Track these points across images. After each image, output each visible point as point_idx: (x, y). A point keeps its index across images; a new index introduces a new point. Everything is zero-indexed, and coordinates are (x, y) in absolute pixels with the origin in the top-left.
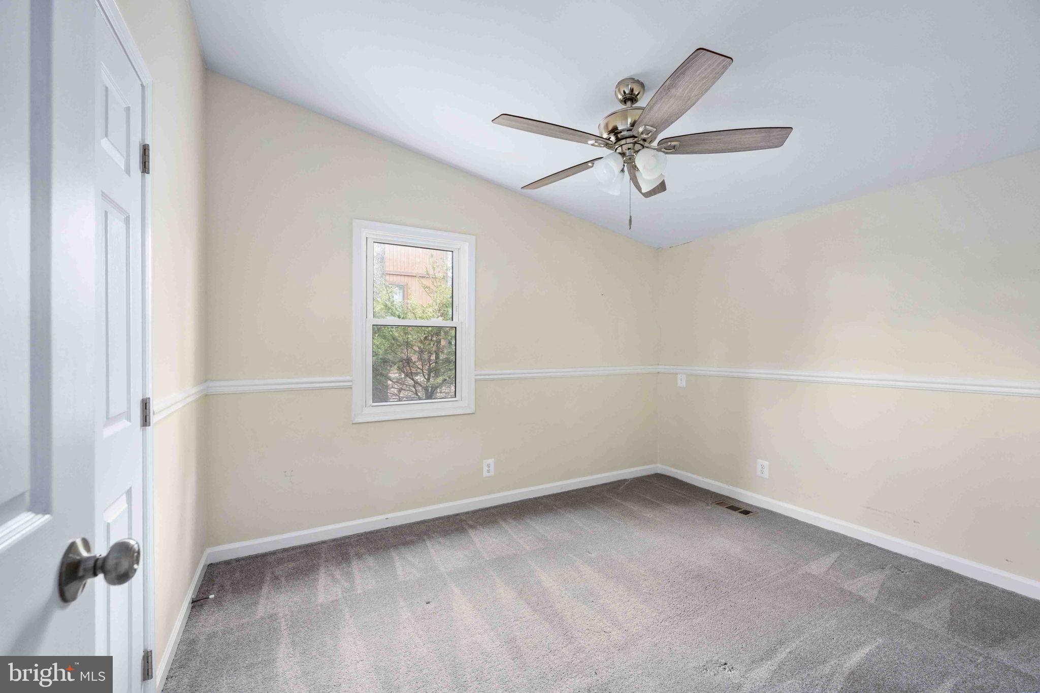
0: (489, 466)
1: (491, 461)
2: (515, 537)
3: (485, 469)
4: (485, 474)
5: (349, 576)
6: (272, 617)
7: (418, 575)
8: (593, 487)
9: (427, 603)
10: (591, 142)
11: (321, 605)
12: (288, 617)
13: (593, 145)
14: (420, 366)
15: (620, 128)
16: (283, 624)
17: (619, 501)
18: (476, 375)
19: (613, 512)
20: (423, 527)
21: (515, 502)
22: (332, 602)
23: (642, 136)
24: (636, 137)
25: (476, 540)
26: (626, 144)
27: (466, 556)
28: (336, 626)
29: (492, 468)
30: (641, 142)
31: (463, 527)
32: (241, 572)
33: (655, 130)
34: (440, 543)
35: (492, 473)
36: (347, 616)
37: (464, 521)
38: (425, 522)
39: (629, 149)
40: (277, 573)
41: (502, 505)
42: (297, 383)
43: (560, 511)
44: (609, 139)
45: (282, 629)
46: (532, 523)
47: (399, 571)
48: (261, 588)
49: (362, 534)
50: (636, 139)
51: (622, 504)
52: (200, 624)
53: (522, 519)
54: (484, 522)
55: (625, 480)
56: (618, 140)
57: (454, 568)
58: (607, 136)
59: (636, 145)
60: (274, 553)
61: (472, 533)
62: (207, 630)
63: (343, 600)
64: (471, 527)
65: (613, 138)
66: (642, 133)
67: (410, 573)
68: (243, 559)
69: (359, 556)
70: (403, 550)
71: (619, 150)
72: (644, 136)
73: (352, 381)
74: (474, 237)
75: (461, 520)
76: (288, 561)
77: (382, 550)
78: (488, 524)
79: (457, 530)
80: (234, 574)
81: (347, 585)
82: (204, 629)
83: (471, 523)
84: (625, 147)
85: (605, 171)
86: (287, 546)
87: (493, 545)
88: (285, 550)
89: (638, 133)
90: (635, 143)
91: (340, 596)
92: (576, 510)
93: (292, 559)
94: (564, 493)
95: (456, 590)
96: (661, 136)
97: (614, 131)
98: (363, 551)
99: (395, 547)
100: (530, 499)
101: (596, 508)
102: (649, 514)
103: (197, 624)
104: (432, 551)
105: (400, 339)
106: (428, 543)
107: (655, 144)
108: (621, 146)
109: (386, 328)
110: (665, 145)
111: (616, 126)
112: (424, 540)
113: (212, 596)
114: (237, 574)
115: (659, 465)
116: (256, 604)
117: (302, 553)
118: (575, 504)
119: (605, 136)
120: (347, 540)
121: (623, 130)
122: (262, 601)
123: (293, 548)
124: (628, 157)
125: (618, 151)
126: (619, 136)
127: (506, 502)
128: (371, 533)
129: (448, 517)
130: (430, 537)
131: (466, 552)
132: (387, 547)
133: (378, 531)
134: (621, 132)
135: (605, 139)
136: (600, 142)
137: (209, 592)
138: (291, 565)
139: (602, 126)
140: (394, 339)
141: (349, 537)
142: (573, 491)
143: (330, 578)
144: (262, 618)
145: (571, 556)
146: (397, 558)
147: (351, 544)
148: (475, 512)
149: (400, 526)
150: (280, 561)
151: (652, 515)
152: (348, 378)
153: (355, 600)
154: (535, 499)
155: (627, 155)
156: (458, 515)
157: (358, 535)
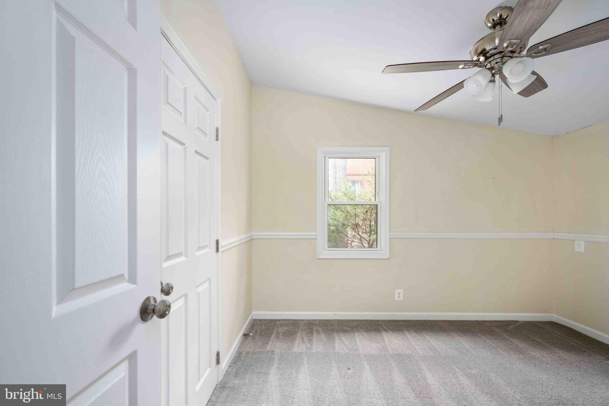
0: (399, 293)
1: (401, 291)
2: (414, 343)
3: (397, 295)
4: (397, 298)
5: (310, 341)
6: (272, 352)
7: (346, 351)
8: (485, 322)
9: (348, 369)
10: (461, 67)
11: (295, 353)
12: (279, 354)
13: (463, 68)
14: (364, 228)
15: (488, 48)
16: (276, 357)
17: (506, 336)
18: (390, 235)
19: (499, 344)
20: (355, 324)
21: (418, 321)
22: (300, 353)
23: (507, 49)
24: (502, 52)
25: (386, 339)
26: (494, 59)
27: (378, 347)
28: (299, 366)
29: (401, 295)
30: (509, 54)
31: (379, 329)
32: (265, 326)
33: (520, 41)
34: (363, 335)
35: (401, 299)
36: (305, 362)
37: (381, 325)
38: (357, 321)
39: (497, 63)
40: (279, 331)
41: (408, 320)
42: (280, 235)
43: (452, 333)
44: (478, 60)
45: (276, 359)
46: (428, 338)
47: (337, 346)
48: (271, 336)
49: (322, 320)
50: (503, 54)
51: (510, 340)
52: (245, 346)
53: (421, 333)
54: (394, 329)
55: (515, 322)
56: (487, 58)
57: (368, 353)
58: (477, 58)
59: (504, 58)
60: (279, 320)
61: (384, 334)
62: (247, 350)
63: (305, 353)
64: (385, 330)
65: (482, 59)
66: (507, 47)
67: (343, 349)
68: (267, 320)
69: (318, 332)
70: (341, 334)
71: (489, 66)
72: (510, 49)
73: (317, 236)
74: (389, 148)
75: (379, 325)
76: (285, 326)
77: (330, 331)
78: (397, 330)
79: (375, 330)
80: (262, 327)
81: (309, 345)
82: (245, 349)
83: (385, 327)
84: (492, 63)
85: (474, 85)
86: (286, 318)
87: (397, 345)
88: (285, 320)
89: (503, 48)
90: (502, 57)
91: (304, 351)
92: (465, 335)
93: (286, 325)
94: (458, 321)
95: (367, 367)
96: (530, 45)
97: (484, 53)
98: (320, 329)
99: (337, 331)
100: (429, 321)
101: (484, 338)
102: (536, 353)
103: (244, 346)
104: (357, 339)
105: (351, 212)
106: (356, 334)
107: (525, 52)
108: (490, 62)
109: (343, 206)
110: (535, 50)
111: (485, 48)
112: (354, 331)
113: (251, 334)
114: (263, 327)
115: (554, 315)
116: (267, 343)
117: (291, 323)
118: (465, 331)
119: (475, 58)
120: (314, 322)
121: (491, 50)
122: (270, 343)
123: (288, 320)
124: (497, 69)
125: (487, 67)
126: (488, 55)
127: (412, 319)
128: (326, 320)
129: (372, 321)
130: (358, 331)
131: (378, 345)
132: (333, 331)
133: (330, 320)
134: (489, 52)
135: (475, 61)
136: (469, 64)
137: (250, 332)
138: (286, 328)
139: (473, 53)
140: (347, 212)
141: (315, 320)
142: (465, 321)
143: (301, 340)
144: (269, 351)
145: (454, 367)
146: (337, 338)
147: (315, 324)
148: (389, 321)
149: (342, 320)
150: (282, 325)
151: (538, 354)
152: (315, 234)
153: (311, 355)
154: (434, 321)
155: (496, 67)
156: (378, 321)
157: (320, 320)
